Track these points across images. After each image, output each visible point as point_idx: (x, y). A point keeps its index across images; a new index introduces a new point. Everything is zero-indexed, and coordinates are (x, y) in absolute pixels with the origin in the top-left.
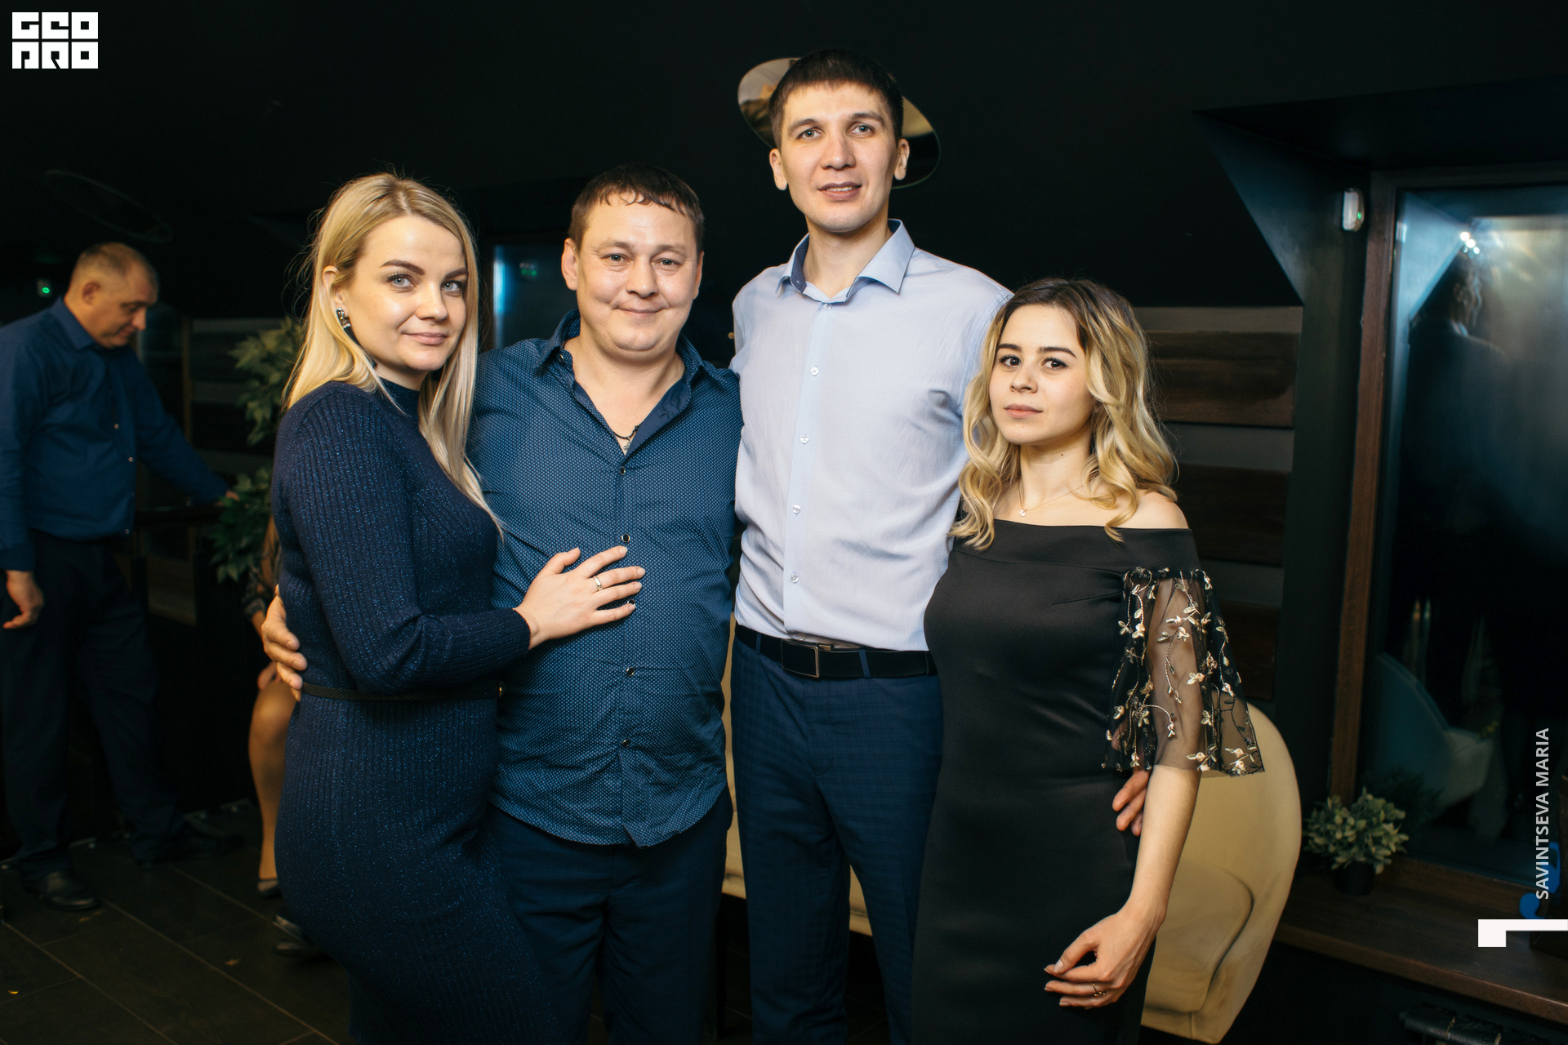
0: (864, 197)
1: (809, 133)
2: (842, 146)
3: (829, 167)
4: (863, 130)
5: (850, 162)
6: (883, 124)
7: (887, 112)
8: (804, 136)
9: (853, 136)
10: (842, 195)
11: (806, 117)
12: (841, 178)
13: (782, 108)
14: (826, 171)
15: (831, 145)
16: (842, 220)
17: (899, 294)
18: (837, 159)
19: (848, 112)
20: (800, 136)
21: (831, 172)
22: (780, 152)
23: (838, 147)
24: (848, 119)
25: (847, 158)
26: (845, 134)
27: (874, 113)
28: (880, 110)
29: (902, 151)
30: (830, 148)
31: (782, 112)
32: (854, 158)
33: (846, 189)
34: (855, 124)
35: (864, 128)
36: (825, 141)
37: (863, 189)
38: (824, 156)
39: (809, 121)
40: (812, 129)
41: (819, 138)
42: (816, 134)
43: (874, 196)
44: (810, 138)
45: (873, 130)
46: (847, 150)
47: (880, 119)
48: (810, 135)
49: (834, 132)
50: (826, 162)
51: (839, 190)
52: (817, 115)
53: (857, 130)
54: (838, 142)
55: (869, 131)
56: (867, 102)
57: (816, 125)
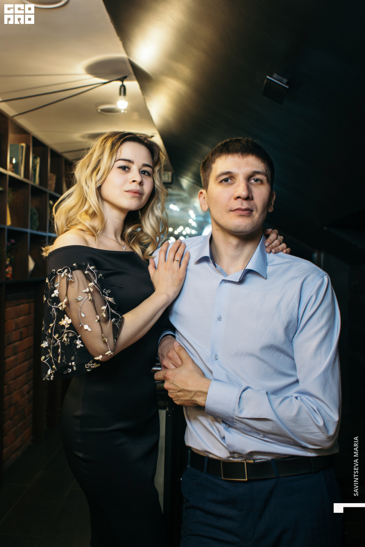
0: (254, 217)
1: (226, 180)
3: (238, 198)
4: (256, 181)
8: (223, 182)
9: (251, 183)
13: (211, 166)
14: (236, 201)
15: (239, 187)
17: (266, 279)
18: (244, 194)
19: (249, 170)
20: (221, 182)
21: (239, 201)
22: (207, 191)
23: (243, 188)
24: (250, 173)
25: (249, 194)
26: (247, 182)
27: (264, 172)
28: (266, 171)
31: (211, 169)
32: (252, 194)
33: (245, 212)
34: (252, 177)
36: (236, 185)
37: (254, 213)
38: (235, 191)
39: (228, 173)
41: (231, 184)
42: (230, 181)
43: (259, 217)
44: (228, 183)
45: (262, 182)
46: (249, 190)
47: (266, 175)
49: (241, 180)
50: (236, 195)
51: (241, 212)
52: (234, 170)
53: (253, 181)
54: (243, 186)
55: (259, 182)
56: (260, 166)
57: (233, 175)
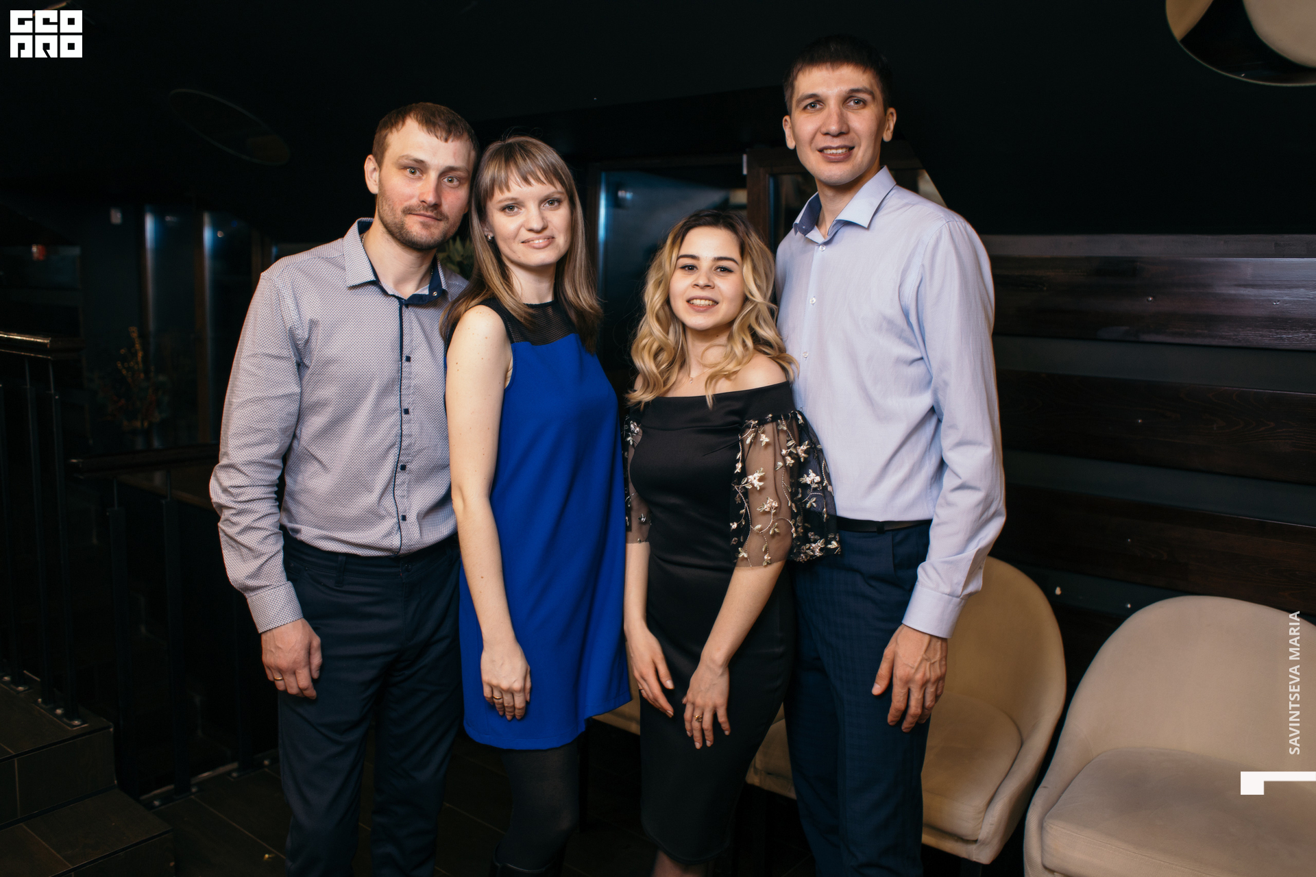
0: (856, 157)
1: (813, 105)
2: (838, 116)
3: (827, 134)
4: (857, 103)
5: (844, 130)
6: (874, 98)
7: (878, 87)
8: (809, 107)
9: (848, 107)
10: (837, 157)
11: (811, 92)
12: (837, 142)
13: (792, 85)
14: (824, 137)
15: (829, 116)
16: (836, 177)
17: (867, 229)
18: (834, 128)
19: (845, 88)
20: (805, 108)
21: (829, 138)
22: (791, 118)
23: (835, 118)
24: (844, 93)
25: (842, 127)
26: (841, 106)
27: (866, 89)
28: (871, 86)
29: (890, 118)
30: (828, 118)
31: (792, 88)
32: (848, 127)
33: (840, 151)
34: (851, 98)
35: (858, 102)
36: (825, 112)
37: (855, 150)
38: (824, 124)
39: (813, 96)
40: (816, 102)
41: (821, 110)
42: (818, 106)
43: (864, 156)
44: (813, 109)
45: (865, 103)
46: (842, 119)
47: (871, 93)
48: (813, 107)
49: (833, 105)
50: (824, 130)
51: (834, 151)
52: (820, 90)
53: (852, 103)
54: (835, 114)
55: (862, 103)
56: (861, 80)
57: (819, 99)
